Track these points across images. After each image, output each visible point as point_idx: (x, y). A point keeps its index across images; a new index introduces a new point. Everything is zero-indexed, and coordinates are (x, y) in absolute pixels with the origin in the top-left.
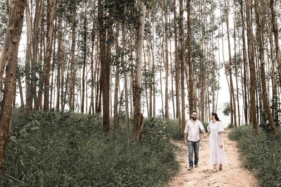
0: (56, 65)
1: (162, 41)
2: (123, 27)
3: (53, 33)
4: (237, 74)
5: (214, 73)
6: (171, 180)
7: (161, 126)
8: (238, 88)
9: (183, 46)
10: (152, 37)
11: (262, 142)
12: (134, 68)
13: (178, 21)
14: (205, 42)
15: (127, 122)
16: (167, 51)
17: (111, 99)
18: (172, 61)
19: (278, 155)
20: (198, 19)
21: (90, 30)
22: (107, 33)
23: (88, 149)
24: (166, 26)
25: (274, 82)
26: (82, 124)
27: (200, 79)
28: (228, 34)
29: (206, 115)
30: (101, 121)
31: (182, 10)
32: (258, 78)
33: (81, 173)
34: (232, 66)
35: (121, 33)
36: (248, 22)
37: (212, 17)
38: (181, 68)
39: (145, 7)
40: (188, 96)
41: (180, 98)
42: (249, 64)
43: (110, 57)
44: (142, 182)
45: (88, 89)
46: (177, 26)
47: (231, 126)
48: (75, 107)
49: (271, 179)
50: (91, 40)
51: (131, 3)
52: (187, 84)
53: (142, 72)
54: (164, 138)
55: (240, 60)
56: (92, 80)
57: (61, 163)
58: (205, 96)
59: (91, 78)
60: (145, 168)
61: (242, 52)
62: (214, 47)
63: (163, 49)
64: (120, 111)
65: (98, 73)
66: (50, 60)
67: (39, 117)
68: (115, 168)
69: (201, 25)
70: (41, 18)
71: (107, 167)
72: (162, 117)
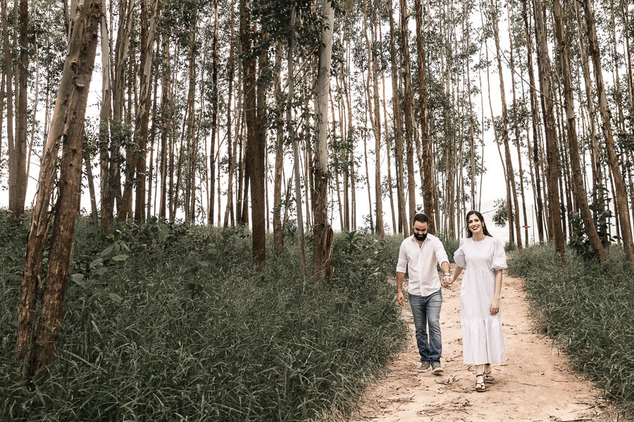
0: (158, 131)
1: (366, 79)
2: (290, 52)
3: (152, 68)
4: (520, 142)
5: (472, 140)
6: (392, 359)
7: (368, 249)
8: (523, 169)
9: (409, 87)
10: (348, 70)
11: (576, 280)
12: (312, 134)
13: (397, 37)
14: (453, 77)
15: (300, 242)
16: (376, 97)
17: (267, 196)
18: (388, 118)
19: (609, 305)
20: (438, 32)
21: (225, 60)
22: (257, 65)
23: (225, 297)
24: (375, 48)
25: (595, 156)
26: (212, 248)
27: (444, 153)
28: (499, 60)
29: (459, 226)
30: (249, 241)
31: (405, 16)
32: (561, 149)
33: (211, 348)
34: (508, 125)
35: (285, 63)
36: (540, 37)
37: (465, 27)
38: (407, 131)
39: (332, 11)
40: (422, 188)
41: (406, 191)
42: (542, 121)
43: (265, 112)
44: (333, 364)
45: (221, 178)
46: (397, 47)
47: (509, 248)
48: (196, 214)
49: (597, 354)
50: (227, 80)
51: (305, 6)
52: (418, 163)
53: (328, 141)
54: (376, 274)
55: (524, 113)
56: (230, 160)
57: (171, 326)
58: (455, 188)
59: (228, 156)
60: (339, 336)
61: (529, 97)
62: (472, 87)
63: (369, 95)
64: (286, 220)
65: (241, 144)
66: (148, 121)
67: (127, 234)
68: (280, 335)
69: (443, 45)
70: (130, 38)
71: (262, 336)
72: (370, 231)
